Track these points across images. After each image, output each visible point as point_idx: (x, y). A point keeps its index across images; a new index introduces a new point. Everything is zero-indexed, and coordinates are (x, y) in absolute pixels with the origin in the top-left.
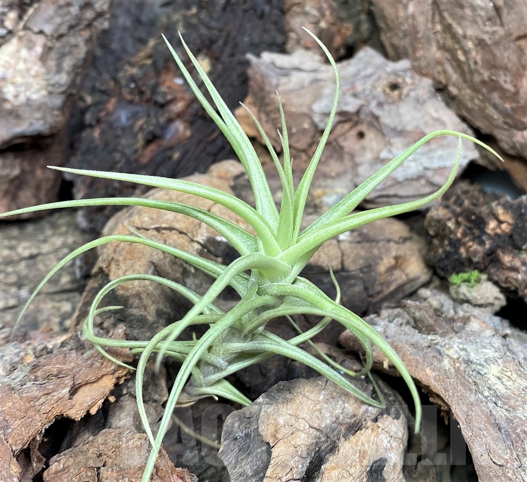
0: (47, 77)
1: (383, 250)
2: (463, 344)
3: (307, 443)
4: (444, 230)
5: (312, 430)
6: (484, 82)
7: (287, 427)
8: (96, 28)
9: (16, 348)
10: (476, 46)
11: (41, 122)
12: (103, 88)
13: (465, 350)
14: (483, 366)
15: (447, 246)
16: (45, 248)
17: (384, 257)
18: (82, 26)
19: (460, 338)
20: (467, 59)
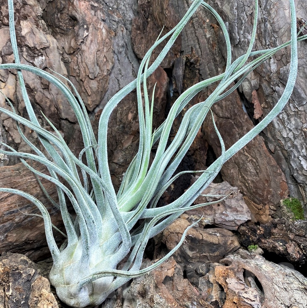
4: (245, 233)
10: (251, 182)
15: (246, 237)
17: (229, 240)
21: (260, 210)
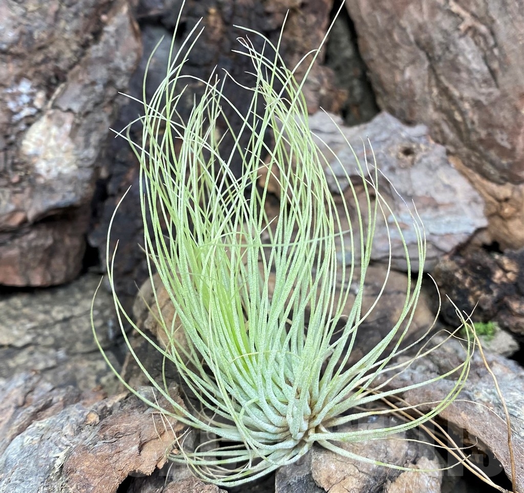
0: (76, 152)
1: (395, 302)
2: (489, 388)
3: (359, 487)
4: (451, 280)
5: (361, 475)
6: (481, 141)
7: (338, 472)
8: (117, 104)
9: (79, 409)
10: (472, 106)
11: (73, 195)
12: (124, 160)
13: (494, 394)
14: (515, 409)
15: (455, 295)
16: (77, 311)
17: (396, 307)
18: (105, 103)
19: (484, 382)
20: (464, 119)
21: (504, 204)
